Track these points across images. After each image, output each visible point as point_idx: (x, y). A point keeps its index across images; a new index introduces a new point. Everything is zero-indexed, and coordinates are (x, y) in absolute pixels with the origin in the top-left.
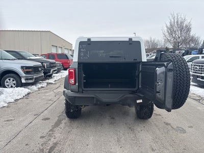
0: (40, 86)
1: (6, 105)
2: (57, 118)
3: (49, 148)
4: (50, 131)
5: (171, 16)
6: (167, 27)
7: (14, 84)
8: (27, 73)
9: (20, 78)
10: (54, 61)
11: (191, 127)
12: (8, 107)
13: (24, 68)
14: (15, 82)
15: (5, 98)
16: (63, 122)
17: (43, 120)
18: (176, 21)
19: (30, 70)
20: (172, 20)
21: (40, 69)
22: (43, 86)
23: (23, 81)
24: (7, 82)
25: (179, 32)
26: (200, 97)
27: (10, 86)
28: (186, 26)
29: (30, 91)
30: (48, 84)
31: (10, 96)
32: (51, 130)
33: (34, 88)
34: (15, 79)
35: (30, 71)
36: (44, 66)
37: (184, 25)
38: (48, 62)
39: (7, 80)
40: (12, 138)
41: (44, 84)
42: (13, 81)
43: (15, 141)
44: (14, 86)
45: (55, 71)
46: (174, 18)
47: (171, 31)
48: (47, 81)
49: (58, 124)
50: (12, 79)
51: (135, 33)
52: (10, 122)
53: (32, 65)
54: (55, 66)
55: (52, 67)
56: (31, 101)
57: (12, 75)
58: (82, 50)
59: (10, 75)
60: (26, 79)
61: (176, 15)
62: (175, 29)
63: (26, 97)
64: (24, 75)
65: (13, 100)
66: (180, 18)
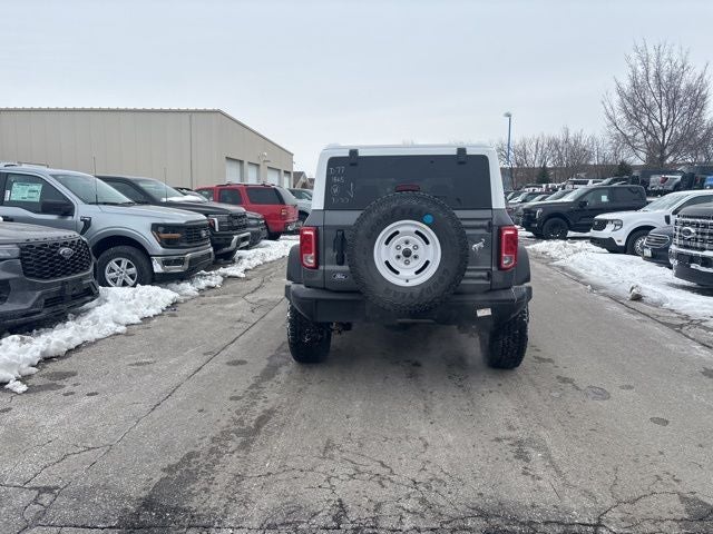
0: (203, 283)
1: (122, 329)
2: (266, 362)
3: (254, 418)
4: (251, 388)
5: (634, 55)
6: (621, 92)
7: (132, 277)
8: (166, 243)
9: (149, 258)
10: (240, 209)
11: (630, 387)
12: (127, 334)
13: (161, 229)
14: (133, 270)
15: (115, 312)
16: (284, 370)
17: (228, 364)
18: (652, 72)
19: (178, 235)
20: (640, 69)
21: (204, 234)
22: (213, 284)
23: (158, 268)
24: (112, 270)
25: (665, 109)
26: (687, 317)
27: (119, 282)
28: (690, 90)
29: (177, 295)
30: (227, 278)
31: (129, 307)
32: (255, 386)
33: (188, 288)
34: (134, 261)
35: (176, 240)
36: (211, 226)
37: (683, 86)
38: (223, 212)
39: (113, 264)
40: (161, 398)
41: (214, 278)
42: (129, 266)
43: (170, 403)
44: (131, 282)
45: (244, 239)
46: (645, 63)
47: (636, 106)
48: (222, 270)
49: (270, 373)
50: (125, 262)
51: (509, 115)
52: (147, 368)
53: (183, 222)
54: (245, 226)
55: (236, 228)
56: (187, 321)
57: (126, 249)
58: (335, 179)
59: (119, 248)
60: (166, 263)
61: (652, 52)
62: (650, 100)
63: (169, 312)
64: (160, 249)
65: (136, 319)
66: (668, 64)
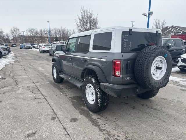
5: (82, 10)
18: (86, 14)
20: (83, 14)
25: (89, 24)
37: (92, 19)
51: (49, 22)
58: (125, 40)
61: (85, 10)
66: (89, 13)
